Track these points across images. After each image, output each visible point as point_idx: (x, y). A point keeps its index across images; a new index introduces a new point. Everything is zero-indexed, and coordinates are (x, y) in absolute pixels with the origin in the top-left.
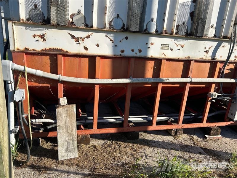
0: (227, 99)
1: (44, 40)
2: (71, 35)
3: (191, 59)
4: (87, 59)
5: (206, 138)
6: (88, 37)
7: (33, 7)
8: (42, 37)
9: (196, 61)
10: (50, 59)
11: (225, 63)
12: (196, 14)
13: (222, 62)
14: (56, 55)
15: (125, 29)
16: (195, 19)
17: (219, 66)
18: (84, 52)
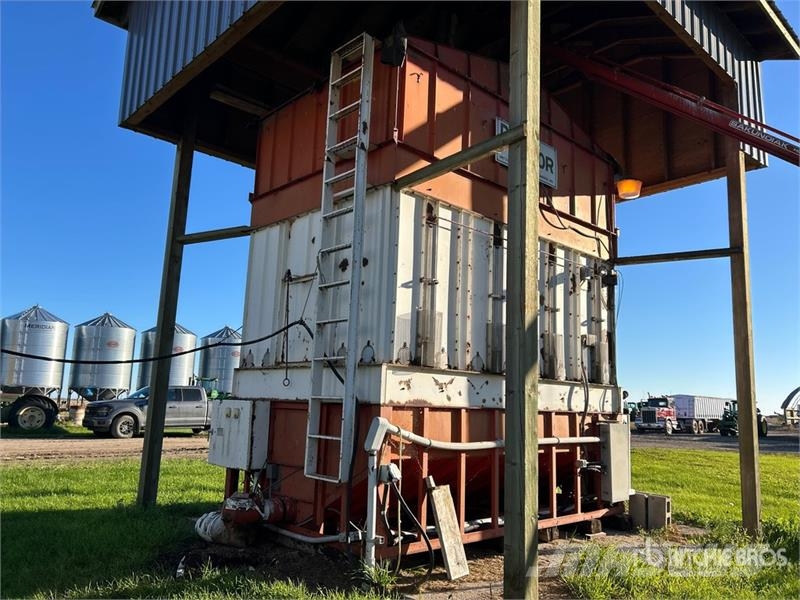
0: (597, 468)
1: (409, 388)
2: (435, 381)
3: (550, 410)
4: (449, 414)
5: (589, 538)
6: (451, 382)
7: (402, 345)
8: (408, 384)
9: (557, 413)
10: (414, 415)
11: (584, 414)
12: (546, 351)
13: (580, 414)
14: (423, 409)
15: (486, 371)
16: (547, 358)
17: (579, 419)
18: (447, 404)
